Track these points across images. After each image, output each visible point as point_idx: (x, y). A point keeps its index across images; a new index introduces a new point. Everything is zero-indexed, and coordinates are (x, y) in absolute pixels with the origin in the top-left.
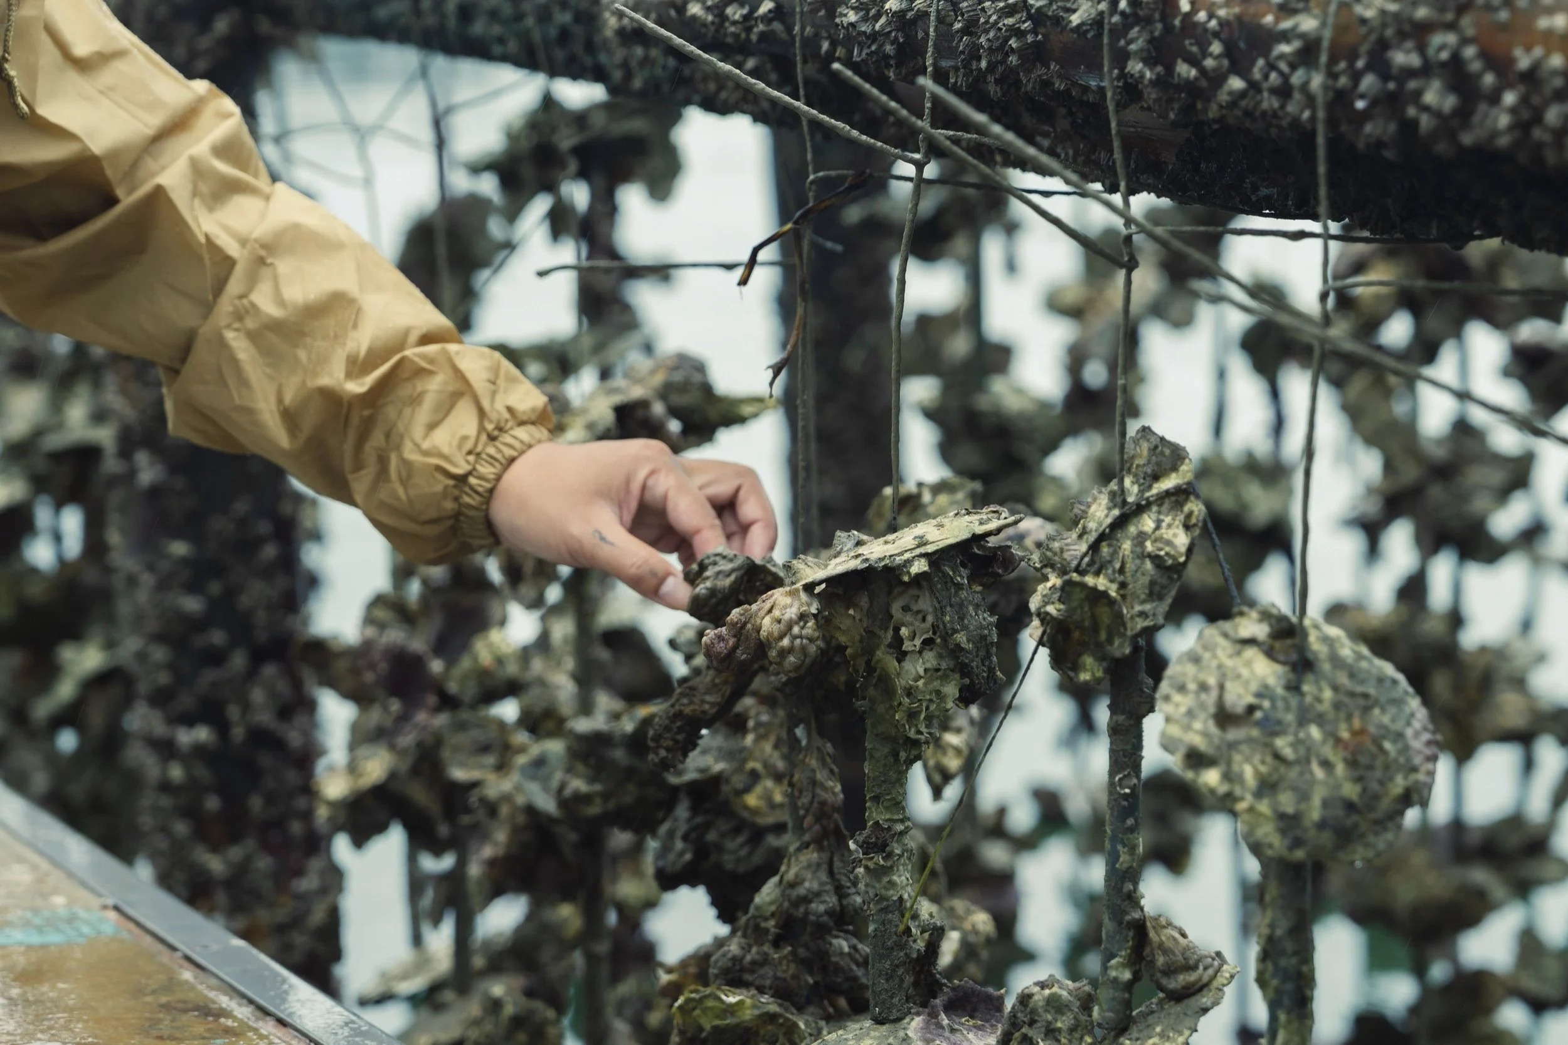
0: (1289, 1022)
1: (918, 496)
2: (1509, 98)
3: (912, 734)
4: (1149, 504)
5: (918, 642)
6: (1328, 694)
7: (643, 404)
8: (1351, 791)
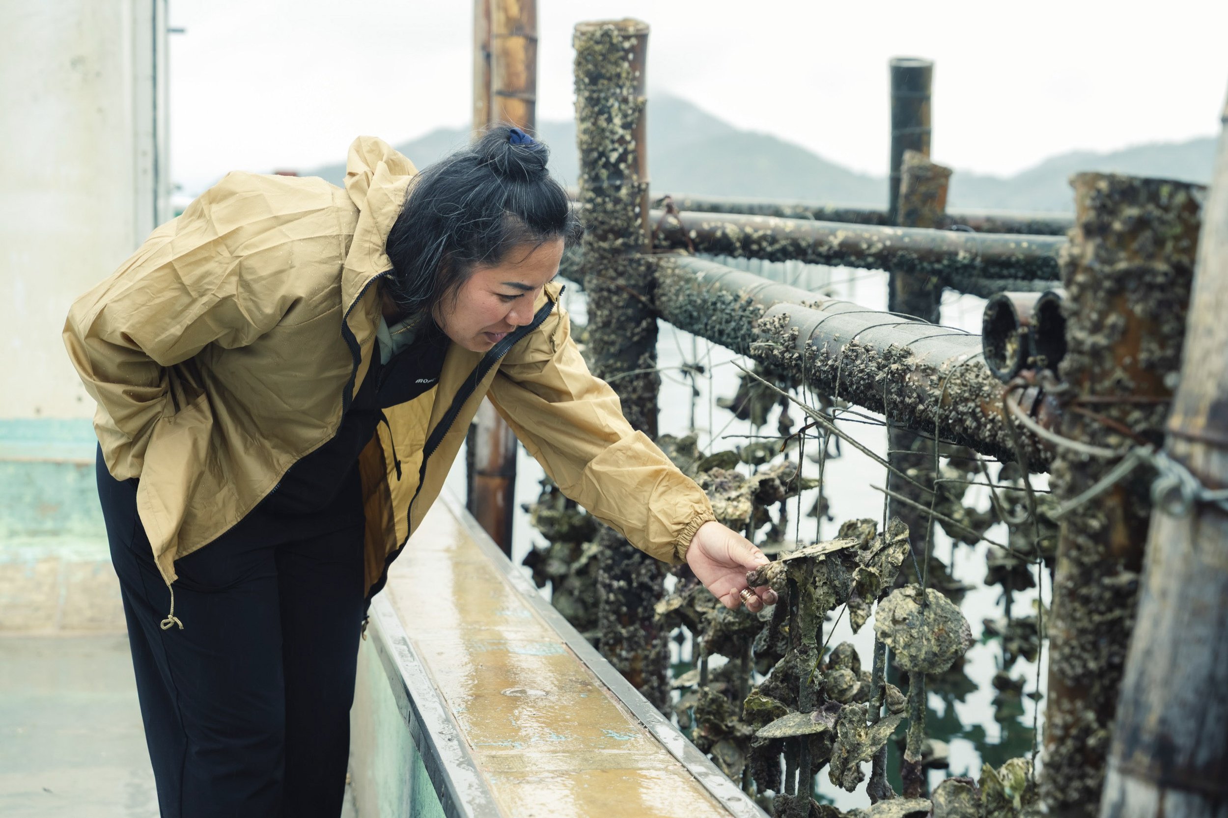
0: (915, 725)
1: (856, 524)
2: (989, 426)
3: (818, 614)
4: (893, 544)
5: (821, 583)
6: (932, 616)
7: (773, 480)
8: (936, 649)
